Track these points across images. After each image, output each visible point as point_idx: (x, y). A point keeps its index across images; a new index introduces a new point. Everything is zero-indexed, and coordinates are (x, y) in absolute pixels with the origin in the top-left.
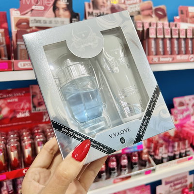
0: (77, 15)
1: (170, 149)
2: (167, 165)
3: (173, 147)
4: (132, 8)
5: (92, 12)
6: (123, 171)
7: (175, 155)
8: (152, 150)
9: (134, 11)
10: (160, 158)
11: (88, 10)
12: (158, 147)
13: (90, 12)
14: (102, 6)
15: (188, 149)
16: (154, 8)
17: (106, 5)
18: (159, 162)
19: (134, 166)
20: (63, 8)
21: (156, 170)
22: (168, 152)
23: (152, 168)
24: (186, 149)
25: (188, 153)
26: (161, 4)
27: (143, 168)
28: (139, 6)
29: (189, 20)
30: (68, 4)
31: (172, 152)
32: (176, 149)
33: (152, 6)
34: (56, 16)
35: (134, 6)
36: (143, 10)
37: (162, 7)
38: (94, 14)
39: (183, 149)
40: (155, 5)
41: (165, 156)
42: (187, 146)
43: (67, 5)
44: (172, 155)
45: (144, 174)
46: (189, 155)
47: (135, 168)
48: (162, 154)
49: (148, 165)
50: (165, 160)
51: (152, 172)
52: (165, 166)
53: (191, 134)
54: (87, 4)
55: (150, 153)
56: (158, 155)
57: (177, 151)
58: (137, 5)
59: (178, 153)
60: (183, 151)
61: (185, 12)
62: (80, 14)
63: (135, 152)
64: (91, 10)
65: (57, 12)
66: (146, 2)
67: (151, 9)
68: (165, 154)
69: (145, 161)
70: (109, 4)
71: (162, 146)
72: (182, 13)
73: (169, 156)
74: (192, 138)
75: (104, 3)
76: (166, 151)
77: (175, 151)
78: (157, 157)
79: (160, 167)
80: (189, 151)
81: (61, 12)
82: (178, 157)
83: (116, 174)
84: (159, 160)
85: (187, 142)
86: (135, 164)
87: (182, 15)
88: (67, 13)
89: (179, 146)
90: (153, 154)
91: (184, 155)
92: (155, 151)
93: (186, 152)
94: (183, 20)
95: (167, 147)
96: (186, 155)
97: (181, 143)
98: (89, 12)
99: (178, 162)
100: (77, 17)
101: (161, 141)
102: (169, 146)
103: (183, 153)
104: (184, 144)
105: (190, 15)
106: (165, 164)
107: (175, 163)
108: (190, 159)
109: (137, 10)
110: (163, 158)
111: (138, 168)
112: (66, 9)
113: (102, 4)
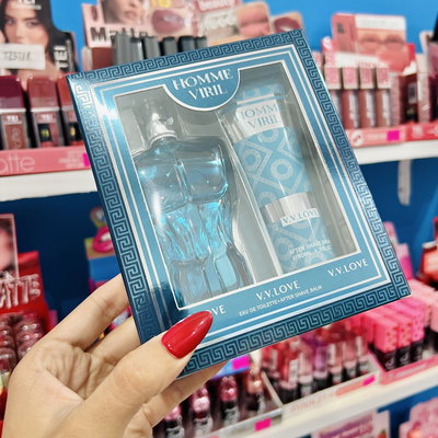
0: (68, 36)
1: (319, 364)
2: (313, 402)
3: (325, 355)
4: (217, 19)
5: (103, 30)
6: (198, 425)
7: (331, 376)
8: (274, 367)
9: (222, 26)
10: (294, 386)
11: (90, 23)
12: (286, 360)
13: (98, 30)
14: (127, 13)
15: (362, 359)
16: (272, 19)
17: (138, 11)
18: (290, 396)
19: (228, 410)
20: (27, 19)
21: (283, 417)
22: (314, 369)
23: (273, 413)
24: (357, 358)
25: (363, 368)
26: (289, 9)
27: (252, 413)
28: (234, 14)
29: (357, 45)
30: (39, 7)
31: (322, 370)
32: (332, 361)
33: (268, 13)
34: (7, 41)
35: (223, 13)
36: (245, 24)
37: (293, 15)
38: (108, 35)
39: (351, 360)
40: (273, 12)
41: (307, 380)
42: (360, 352)
43: (36, 11)
44: (322, 375)
45: (253, 429)
46: (366, 373)
47: (230, 416)
48: (299, 376)
49: (262, 405)
50: (305, 390)
51: (272, 423)
52: (306, 405)
53: (370, 320)
54: (86, 8)
55: (271, 374)
56: (287, 380)
57: (336, 365)
58: (229, 12)
59: (337, 370)
60: (350, 365)
61: (346, 28)
62: (74, 34)
63: (228, 376)
64: (99, 24)
65: (9, 29)
67: (265, 20)
68: (306, 374)
69: (255, 397)
70: (147, 9)
71: (295, 355)
72: (341, 30)
73: (315, 380)
74: (372, 330)
75: (133, 5)
76: (309, 368)
77: (330, 366)
78: (285, 385)
79: (293, 409)
80: (366, 363)
81: (22, 29)
82: (337, 379)
83: (181, 434)
84: (292, 391)
85: (359, 341)
86: (230, 405)
87: (341, 35)
89: (339, 352)
90: (276, 375)
91: (353, 373)
92: (280, 369)
93: (358, 365)
94: (344, 47)
95: (310, 358)
96: (359, 374)
97: (344, 346)
98: (93, 30)
99: (339, 393)
100: (68, 42)
101: (296, 344)
102: (314, 354)
103: (351, 370)
104: (354, 348)
106: (308, 399)
107: (331, 395)
108: (367, 382)
109: (231, 24)
110: (300, 386)
111: (237, 415)
112: (35, 21)
113: (127, 8)
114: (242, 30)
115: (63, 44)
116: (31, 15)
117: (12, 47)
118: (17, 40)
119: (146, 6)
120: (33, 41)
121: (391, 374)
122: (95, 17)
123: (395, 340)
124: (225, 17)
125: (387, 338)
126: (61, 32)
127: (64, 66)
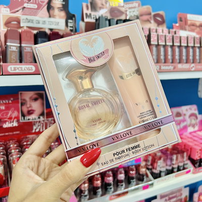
0: (74, 16)
1: (169, 163)
2: (165, 179)
3: (172, 160)
5: (90, 14)
6: (120, 186)
7: (173, 168)
8: (149, 163)
9: (133, 15)
10: (158, 172)
11: (85, 11)
12: (156, 160)
13: (88, 14)
14: (100, 8)
15: (186, 162)
16: (153, 14)
18: (157, 176)
19: (132, 180)
20: (59, 8)
21: (154, 184)
22: (167, 165)
23: (150, 183)
24: (184, 161)
25: (185, 166)
26: (160, 10)
27: (140, 182)
30: (64, 3)
31: (170, 166)
32: (174, 162)
33: (151, 11)
34: (50, 17)
35: (133, 10)
36: (141, 15)
37: (161, 12)
38: (92, 17)
39: (181, 162)
40: (153, 11)
41: (163, 169)
42: (185, 159)
43: (63, 5)
44: (170, 168)
45: (142, 189)
46: (187, 168)
47: (132, 183)
48: (160, 168)
49: (145, 180)
50: (163, 174)
51: (150, 187)
52: (163, 180)
53: (189, 146)
54: (84, 5)
55: (148, 167)
56: (156, 169)
57: (176, 164)
58: (136, 10)
59: (176, 166)
60: (181, 164)
61: (183, 19)
62: (76, 16)
63: (132, 166)
64: (89, 12)
65: (51, 12)
66: (145, 7)
67: (150, 14)
68: (163, 167)
69: (143, 176)
71: (160, 158)
72: (181, 20)
73: (167, 170)
74: (190, 150)
76: (164, 165)
77: (173, 164)
78: (154, 171)
79: (158, 182)
80: (187, 164)
81: (56, 12)
82: (175, 170)
83: (112, 190)
84: (157, 174)
85: (185, 154)
86: (133, 178)
87: (181, 22)
88: (63, 14)
89: (177, 159)
90: (150, 167)
91: (182, 168)
92: (152, 164)
93: (184, 165)
94: (182, 28)
95: (165, 161)
96: (184, 169)
97: (179, 156)
98: (86, 14)
99: (176, 176)
100: (74, 19)
101: (159, 154)
102: (167, 159)
103: (181, 166)
104: (183, 157)
105: (189, 22)
106: (163, 178)
107: (173, 177)
108: (188, 172)
109: (136, 14)
110: (161, 172)
111: (135, 183)
112: (62, 9)
113: (100, 5)
114: (140, 18)
115: (72, 19)
116: (61, 6)
117: (52, 19)
118: (54, 16)
119: (108, 5)
120: (60, 17)
121: (197, 169)
122: (88, 9)
123: (199, 155)
124: (134, 11)
125: (197, 154)
126: (71, 14)
127: (71, 29)
